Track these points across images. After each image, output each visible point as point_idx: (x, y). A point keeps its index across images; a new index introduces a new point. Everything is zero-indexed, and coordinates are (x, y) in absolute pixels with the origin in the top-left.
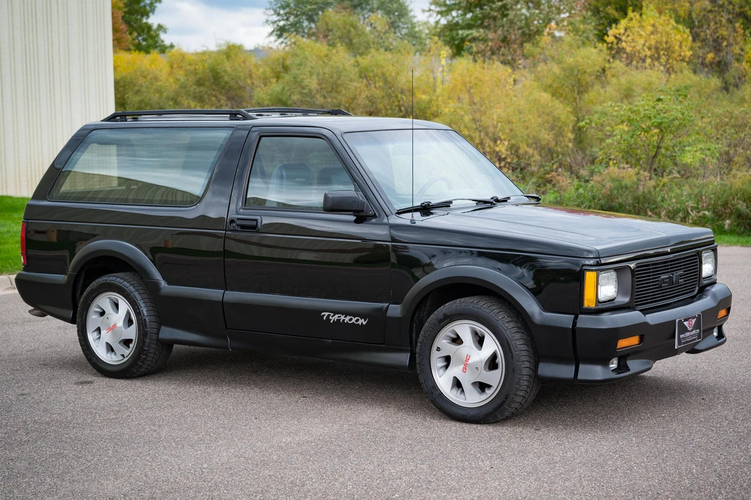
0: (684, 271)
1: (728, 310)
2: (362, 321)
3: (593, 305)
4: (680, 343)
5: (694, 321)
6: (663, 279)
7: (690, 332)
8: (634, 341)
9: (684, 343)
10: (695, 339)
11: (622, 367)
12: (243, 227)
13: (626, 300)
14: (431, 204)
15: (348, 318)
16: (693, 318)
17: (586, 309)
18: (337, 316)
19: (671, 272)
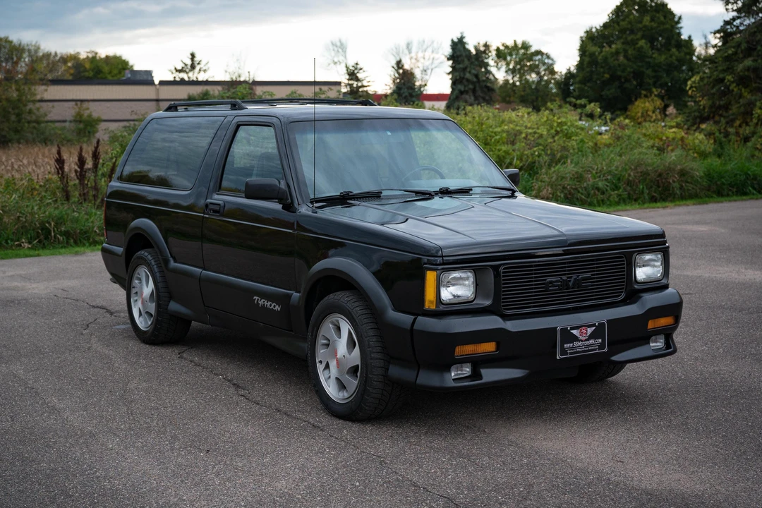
0: (592, 275)
1: (677, 319)
2: (277, 308)
3: (433, 307)
4: (563, 352)
5: (590, 330)
6: (551, 282)
7: (582, 341)
8: (489, 347)
9: (571, 353)
10: (595, 350)
11: (476, 375)
12: (215, 211)
13: (488, 303)
14: (350, 194)
15: (269, 303)
16: (590, 326)
17: (427, 311)
18: (263, 300)
19: (568, 274)
